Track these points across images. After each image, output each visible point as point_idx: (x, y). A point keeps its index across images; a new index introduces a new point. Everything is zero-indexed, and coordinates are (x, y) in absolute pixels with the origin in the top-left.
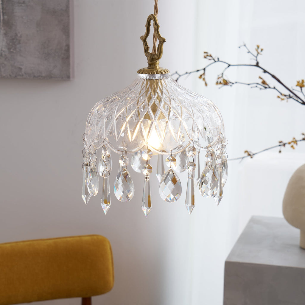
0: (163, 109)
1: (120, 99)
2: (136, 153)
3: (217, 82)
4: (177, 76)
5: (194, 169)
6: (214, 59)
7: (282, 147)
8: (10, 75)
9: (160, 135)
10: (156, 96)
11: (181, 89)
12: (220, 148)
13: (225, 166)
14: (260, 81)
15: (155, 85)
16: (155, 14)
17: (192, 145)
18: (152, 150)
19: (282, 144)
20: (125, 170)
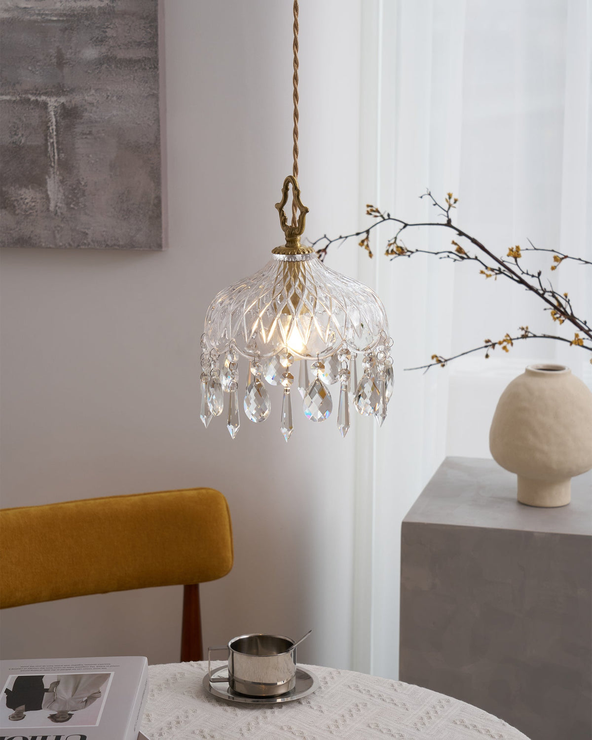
0: (307, 301)
1: (249, 287)
2: (270, 359)
3: (387, 251)
4: (327, 242)
5: (348, 378)
6: (382, 216)
7: (490, 349)
8: (70, 245)
9: (303, 334)
10: (297, 283)
11: (329, 273)
12: (382, 350)
13: (389, 374)
14: (454, 248)
15: (296, 269)
16: (294, 176)
17: (345, 346)
18: (293, 354)
19: (490, 344)
20: (258, 381)
